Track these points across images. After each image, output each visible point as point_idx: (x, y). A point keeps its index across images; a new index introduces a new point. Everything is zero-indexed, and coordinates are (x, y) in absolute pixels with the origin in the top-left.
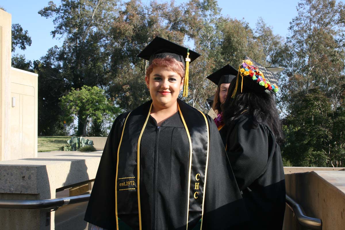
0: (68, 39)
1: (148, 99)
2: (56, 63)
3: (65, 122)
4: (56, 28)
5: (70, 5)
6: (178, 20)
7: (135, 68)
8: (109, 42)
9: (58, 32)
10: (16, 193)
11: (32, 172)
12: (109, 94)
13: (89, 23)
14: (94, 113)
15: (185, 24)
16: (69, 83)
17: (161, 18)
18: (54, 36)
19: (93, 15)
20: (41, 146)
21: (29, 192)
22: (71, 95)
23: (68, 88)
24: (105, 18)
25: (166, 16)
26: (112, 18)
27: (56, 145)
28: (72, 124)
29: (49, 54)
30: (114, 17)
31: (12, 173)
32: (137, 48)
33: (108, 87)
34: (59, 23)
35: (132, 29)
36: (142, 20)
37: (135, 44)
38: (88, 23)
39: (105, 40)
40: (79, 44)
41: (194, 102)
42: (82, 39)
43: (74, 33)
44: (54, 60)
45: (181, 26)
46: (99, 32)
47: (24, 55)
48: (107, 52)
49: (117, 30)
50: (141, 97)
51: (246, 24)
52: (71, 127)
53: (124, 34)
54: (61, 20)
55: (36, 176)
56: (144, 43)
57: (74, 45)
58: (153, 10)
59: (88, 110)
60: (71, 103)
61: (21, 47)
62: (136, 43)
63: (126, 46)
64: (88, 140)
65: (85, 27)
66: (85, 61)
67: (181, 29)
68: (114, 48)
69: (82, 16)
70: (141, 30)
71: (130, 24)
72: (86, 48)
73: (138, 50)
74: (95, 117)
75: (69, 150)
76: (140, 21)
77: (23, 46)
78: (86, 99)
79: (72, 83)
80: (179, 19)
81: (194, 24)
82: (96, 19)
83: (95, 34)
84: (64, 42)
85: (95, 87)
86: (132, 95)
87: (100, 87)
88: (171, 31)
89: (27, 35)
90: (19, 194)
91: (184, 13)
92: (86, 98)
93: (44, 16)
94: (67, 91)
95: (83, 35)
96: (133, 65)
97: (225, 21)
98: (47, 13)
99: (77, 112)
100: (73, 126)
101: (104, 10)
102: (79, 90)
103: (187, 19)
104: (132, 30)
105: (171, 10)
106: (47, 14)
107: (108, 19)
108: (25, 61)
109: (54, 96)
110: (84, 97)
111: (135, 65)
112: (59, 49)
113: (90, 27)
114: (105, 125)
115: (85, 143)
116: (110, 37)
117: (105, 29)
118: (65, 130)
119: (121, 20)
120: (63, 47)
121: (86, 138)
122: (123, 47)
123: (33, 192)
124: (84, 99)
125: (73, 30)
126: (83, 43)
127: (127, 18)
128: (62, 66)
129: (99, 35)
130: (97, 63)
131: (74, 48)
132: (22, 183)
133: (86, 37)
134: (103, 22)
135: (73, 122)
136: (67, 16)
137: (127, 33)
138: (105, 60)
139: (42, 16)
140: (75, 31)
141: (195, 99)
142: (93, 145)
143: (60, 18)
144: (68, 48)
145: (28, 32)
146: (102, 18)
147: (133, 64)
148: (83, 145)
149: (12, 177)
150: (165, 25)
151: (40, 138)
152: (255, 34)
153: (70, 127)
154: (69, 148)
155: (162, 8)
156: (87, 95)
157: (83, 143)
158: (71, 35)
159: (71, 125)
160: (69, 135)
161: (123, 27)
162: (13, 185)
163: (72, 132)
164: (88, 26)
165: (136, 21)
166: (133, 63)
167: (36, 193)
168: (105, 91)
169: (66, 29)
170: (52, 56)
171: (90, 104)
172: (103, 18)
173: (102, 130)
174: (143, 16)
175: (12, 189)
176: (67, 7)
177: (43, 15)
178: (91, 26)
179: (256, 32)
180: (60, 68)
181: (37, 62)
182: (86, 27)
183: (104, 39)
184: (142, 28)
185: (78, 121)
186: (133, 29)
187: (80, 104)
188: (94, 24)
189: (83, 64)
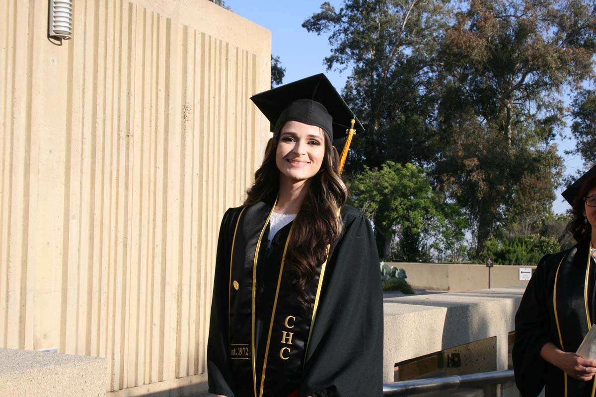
0: (355, 72)
1: (515, 187)
4: (333, 52)
5: (361, 7)
6: (579, 25)
7: (487, 126)
8: (435, 74)
9: (337, 60)
12: (434, 179)
13: (396, 40)
14: (406, 214)
15: (594, 32)
16: (356, 157)
17: (541, 23)
18: (330, 67)
19: (405, 23)
22: (362, 180)
23: (356, 167)
24: (427, 28)
25: (552, 18)
26: (442, 27)
30: (446, 24)
32: (492, 85)
33: (433, 164)
34: (339, 42)
36: (504, 28)
37: (488, 76)
39: (427, 72)
40: (377, 81)
42: (382, 70)
43: (369, 59)
45: (586, 36)
46: (417, 57)
48: (431, 95)
50: (501, 184)
53: (467, 56)
54: (343, 36)
56: (508, 74)
57: (367, 84)
58: (525, 8)
60: (361, 194)
62: (491, 75)
63: (470, 83)
64: (396, 269)
65: (388, 48)
66: (389, 115)
67: (585, 42)
68: (446, 86)
69: (384, 26)
70: (501, 49)
71: (479, 37)
72: (390, 88)
73: (495, 89)
74: (407, 224)
76: (498, 31)
78: (390, 187)
79: (363, 157)
80: (581, 23)
82: (411, 31)
83: (407, 61)
84: (349, 78)
85: (409, 165)
86: (483, 180)
87: (418, 164)
88: (564, 49)
91: (593, 9)
93: (313, 31)
94: (355, 172)
95: (385, 63)
96: (484, 120)
98: (318, 24)
99: (373, 213)
101: (426, 12)
102: (378, 171)
104: (485, 48)
105: (564, 5)
106: (318, 26)
107: (435, 30)
110: (386, 183)
111: (487, 120)
113: (398, 47)
114: (427, 240)
115: (390, 275)
116: (437, 65)
117: (427, 51)
120: (346, 88)
121: (392, 265)
122: (463, 85)
124: (387, 188)
125: (366, 54)
126: (385, 78)
127: (472, 26)
129: (416, 63)
130: (412, 116)
131: (367, 88)
133: (391, 68)
134: (424, 37)
136: (355, 29)
137: (474, 53)
138: (428, 110)
139: (309, 31)
140: (369, 56)
142: (406, 279)
143: (342, 32)
144: (356, 89)
146: (422, 29)
147: (483, 118)
148: (387, 278)
150: (551, 36)
155: (544, 2)
156: (392, 179)
157: (386, 273)
161: (465, 43)
164: (394, 44)
165: (492, 29)
166: (483, 115)
168: (428, 172)
169: (353, 53)
171: (398, 197)
172: (424, 27)
173: (420, 249)
174: (504, 20)
176: (354, 9)
177: (311, 29)
178: (401, 44)
182: (391, 47)
183: (425, 69)
184: (502, 45)
186: (486, 46)
187: (378, 198)
188: (405, 40)
189: (385, 120)
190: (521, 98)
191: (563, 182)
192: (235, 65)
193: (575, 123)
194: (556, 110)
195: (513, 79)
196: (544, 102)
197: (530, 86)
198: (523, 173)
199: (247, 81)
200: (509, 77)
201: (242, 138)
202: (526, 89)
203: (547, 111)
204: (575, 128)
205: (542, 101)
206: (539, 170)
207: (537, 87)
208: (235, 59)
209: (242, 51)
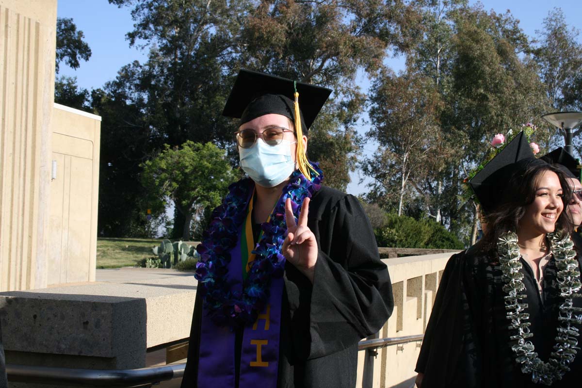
0: (159, 48)
2: (135, 95)
3: (149, 212)
4: (137, 26)
6: (375, 14)
8: (238, 55)
9: (140, 35)
10: (69, 354)
11: (103, 313)
13: (201, 19)
14: (206, 194)
15: (389, 22)
16: (158, 135)
17: (341, 8)
18: (132, 43)
19: (209, 3)
20: (102, 257)
21: (96, 353)
22: (163, 158)
23: (158, 145)
24: (232, 8)
25: (351, 5)
26: (246, 8)
27: (132, 256)
28: (163, 215)
29: (122, 77)
30: (250, 6)
31: (64, 313)
32: (294, 69)
33: (234, 145)
34: (142, 17)
35: (285, 32)
36: (305, 13)
37: (290, 60)
38: (200, 17)
39: (231, 52)
40: (180, 59)
41: (405, 179)
42: (186, 49)
43: (173, 37)
44: (131, 89)
45: (381, 26)
46: (221, 36)
47: (76, 78)
48: (233, 75)
49: (254, 33)
51: (514, 24)
52: (160, 221)
53: (268, 41)
54: (146, 11)
55: (111, 322)
56: (308, 58)
57: (170, 61)
59: (194, 189)
60: (161, 173)
61: (70, 62)
62: (292, 59)
63: (273, 65)
64: (193, 248)
65: (192, 26)
66: (192, 93)
67: (381, 31)
68: (248, 67)
69: (188, 3)
70: (302, 33)
71: (280, 22)
72: (194, 66)
73: (296, 72)
74: (207, 203)
75: (156, 267)
76: (300, 16)
77: (73, 62)
78: (191, 167)
79: (165, 136)
80: (377, 11)
81: (407, 22)
82: (215, 11)
83: (211, 39)
84: (153, 53)
85: (210, 144)
87: (220, 144)
88: (362, 36)
89: (82, 39)
90: (74, 356)
92: (191, 165)
93: (114, 3)
94: (155, 150)
95: (189, 42)
97: (471, 17)
99: (173, 192)
100: (164, 221)
102: (179, 149)
103: (392, 11)
104: (285, 34)
107: (239, 11)
108: (76, 90)
109: (130, 159)
110: (188, 163)
112: (141, 67)
113: (203, 25)
115: (188, 255)
116: (241, 46)
117: (231, 31)
118: (149, 227)
119: (263, 13)
120: (149, 64)
121: (190, 245)
122: (266, 67)
123: (103, 354)
124: (187, 168)
125: (170, 31)
126: (189, 57)
127: (276, 9)
128: (146, 101)
129: (221, 42)
130: (215, 97)
131: (170, 66)
132: (81, 335)
133: (195, 46)
134: (229, 16)
135: (165, 212)
136: (159, 4)
137: (274, 38)
139: (110, 3)
140: (172, 33)
141: (406, 173)
143: (145, 6)
144: (159, 66)
145: (83, 34)
146: (226, 9)
148: (184, 257)
149: (64, 322)
150: (349, 23)
151: (100, 242)
152: (530, 46)
153: (158, 221)
154: (157, 262)
156: (193, 159)
157: (184, 253)
158: (165, 41)
159: (160, 218)
160: (156, 237)
161: (266, 28)
162: (64, 338)
163: (161, 230)
164: (199, 23)
165: (293, 13)
167: (109, 356)
168: (229, 151)
169: (156, 30)
170: (127, 82)
171: (199, 177)
172: (228, 8)
174: (306, 5)
175: (63, 346)
177: (112, 1)
178: (206, 23)
179: (533, 41)
180: (144, 106)
181: (98, 93)
182: (196, 25)
183: (229, 49)
184: (304, 30)
185: (175, 211)
186: (287, 32)
187: (180, 178)
188: (210, 19)
189: (187, 99)
190: (321, 83)
191: (360, 165)
192: (16, 32)
193: (373, 108)
194: (353, 95)
195: (313, 64)
196: (343, 87)
197: (329, 72)
198: (320, 157)
199: (29, 50)
200: (311, 62)
201: (22, 109)
202: (325, 74)
203: (345, 96)
204: (372, 113)
205: (340, 86)
206: (335, 154)
207: (336, 72)
208: (15, 27)
209: (23, 18)
